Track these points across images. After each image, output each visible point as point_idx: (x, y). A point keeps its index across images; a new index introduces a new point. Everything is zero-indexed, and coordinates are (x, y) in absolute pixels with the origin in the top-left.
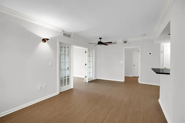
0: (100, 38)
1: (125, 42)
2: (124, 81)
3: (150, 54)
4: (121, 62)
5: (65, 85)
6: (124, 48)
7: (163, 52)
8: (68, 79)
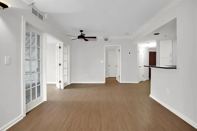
0: (81, 31)
1: (106, 40)
2: (105, 83)
3: (130, 53)
4: (102, 61)
5: (34, 97)
6: (105, 46)
7: (139, 52)
8: (39, 88)
